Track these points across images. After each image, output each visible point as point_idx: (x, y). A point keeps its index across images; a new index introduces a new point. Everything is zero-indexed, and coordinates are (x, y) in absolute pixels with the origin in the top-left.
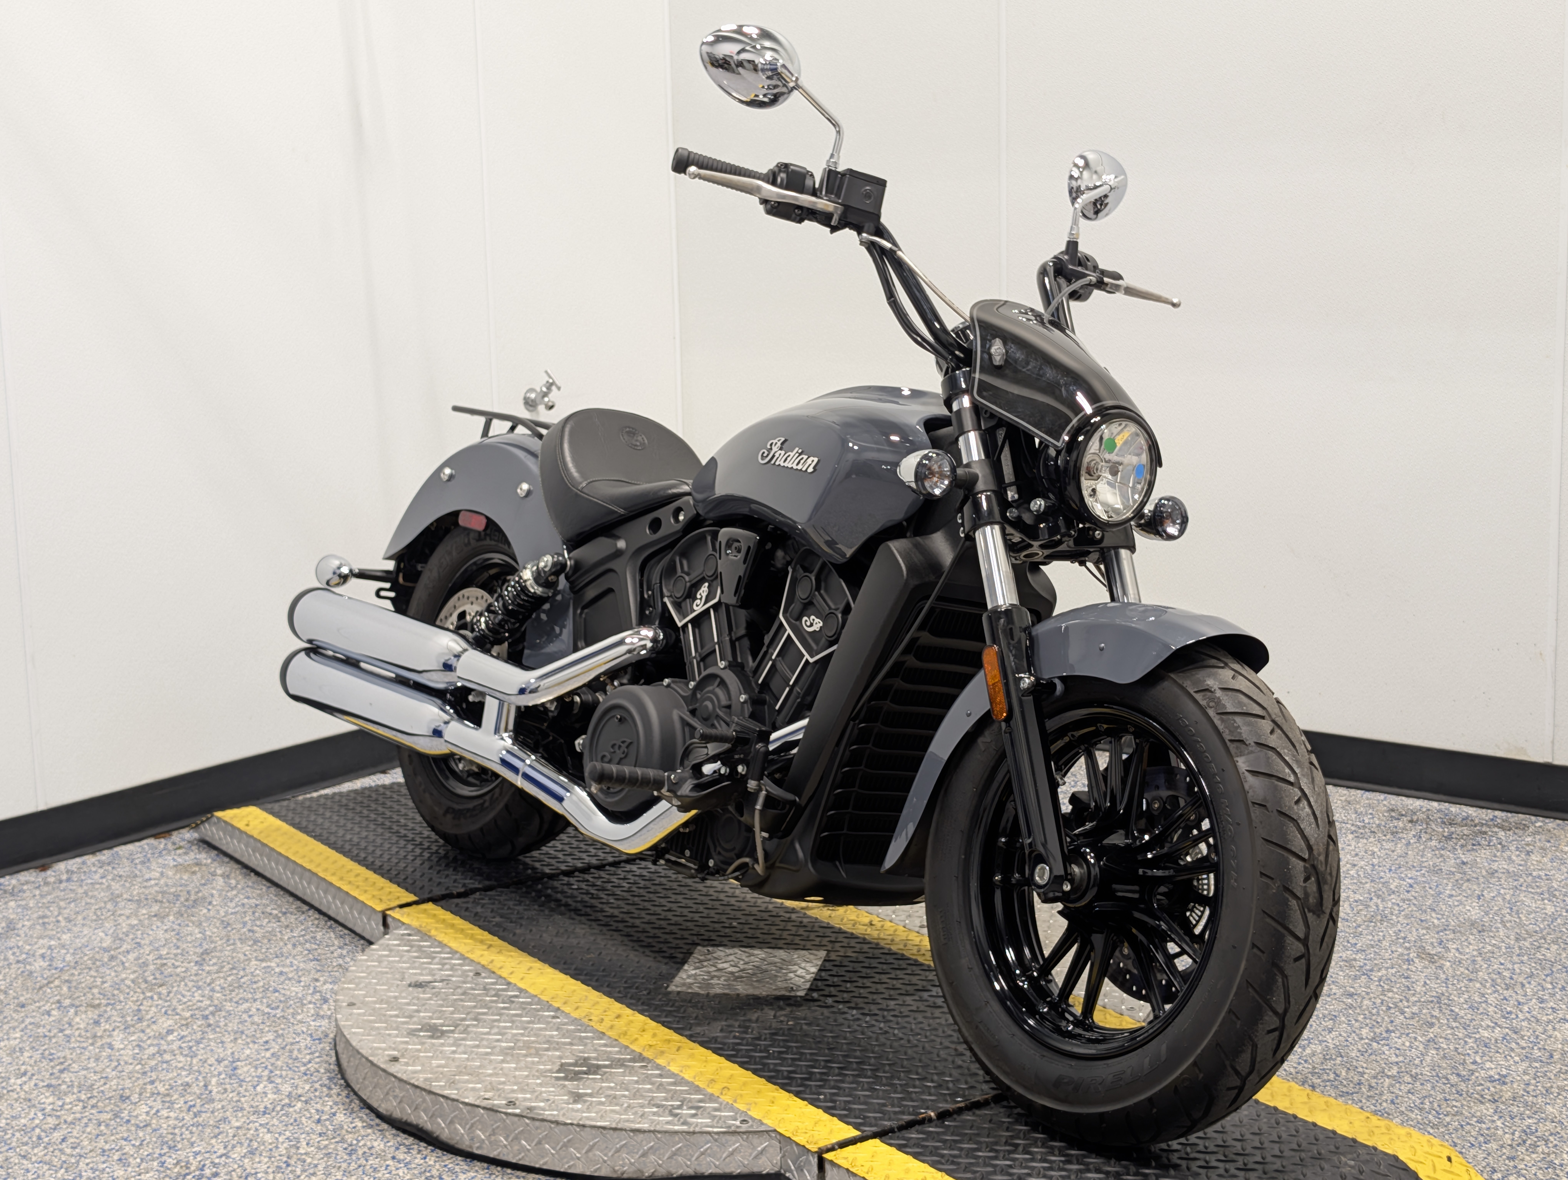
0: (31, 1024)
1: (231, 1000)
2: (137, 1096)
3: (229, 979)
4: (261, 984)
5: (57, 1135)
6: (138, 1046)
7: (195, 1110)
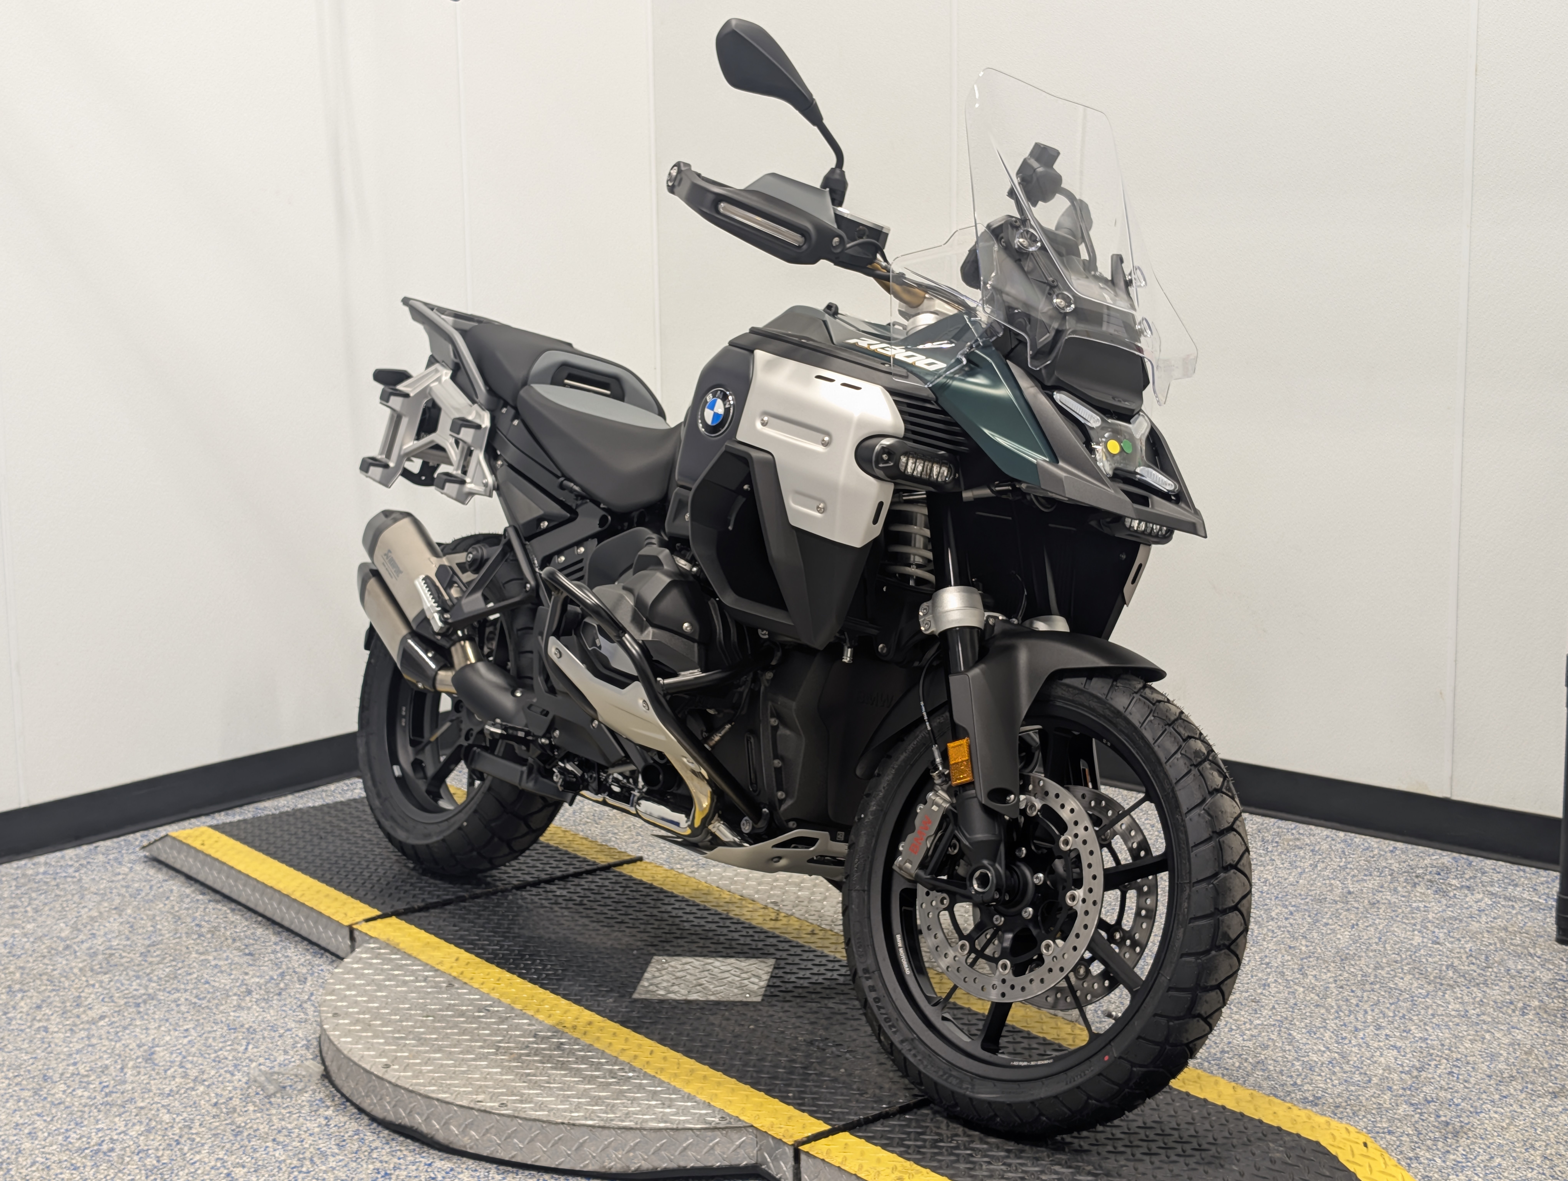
1: (164, 990)
2: (58, 1075)
3: (167, 970)
4: (195, 976)
6: (71, 1030)
7: (107, 1090)
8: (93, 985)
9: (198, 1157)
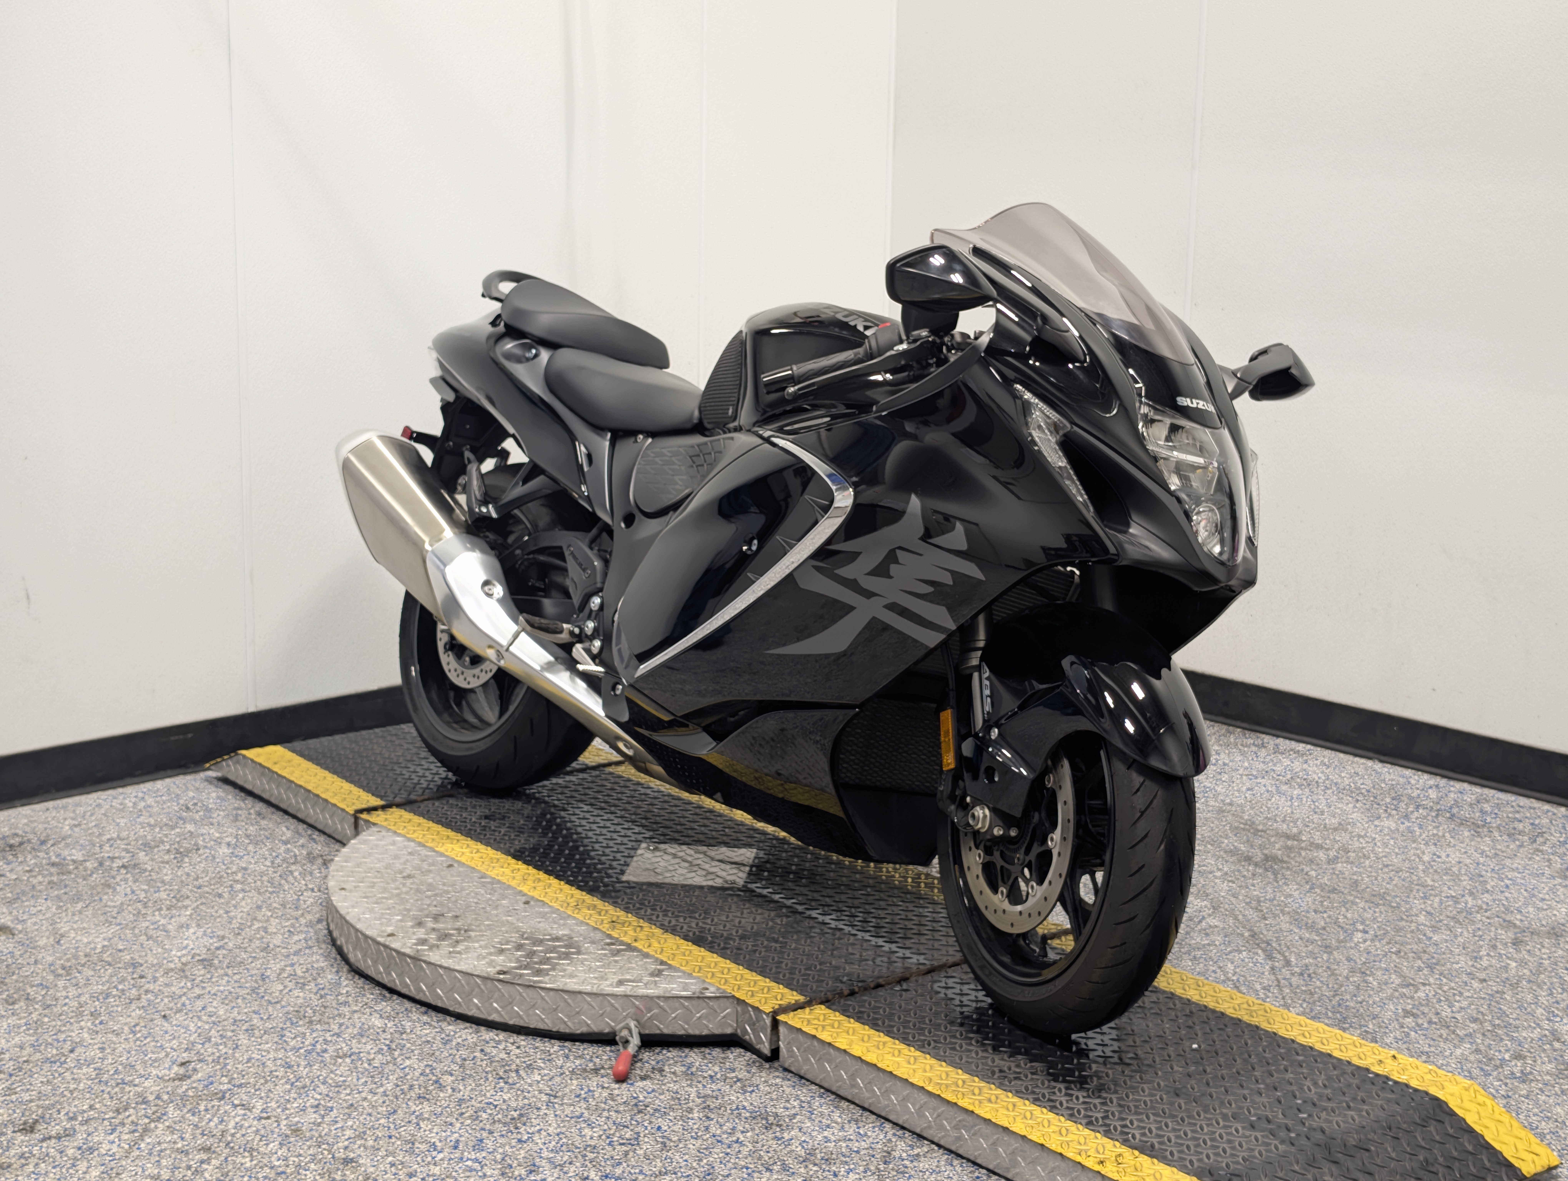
0: (202, 904)
2: (275, 975)
5: (199, 1004)
7: (322, 993)
8: (312, 890)
9: (408, 1062)
